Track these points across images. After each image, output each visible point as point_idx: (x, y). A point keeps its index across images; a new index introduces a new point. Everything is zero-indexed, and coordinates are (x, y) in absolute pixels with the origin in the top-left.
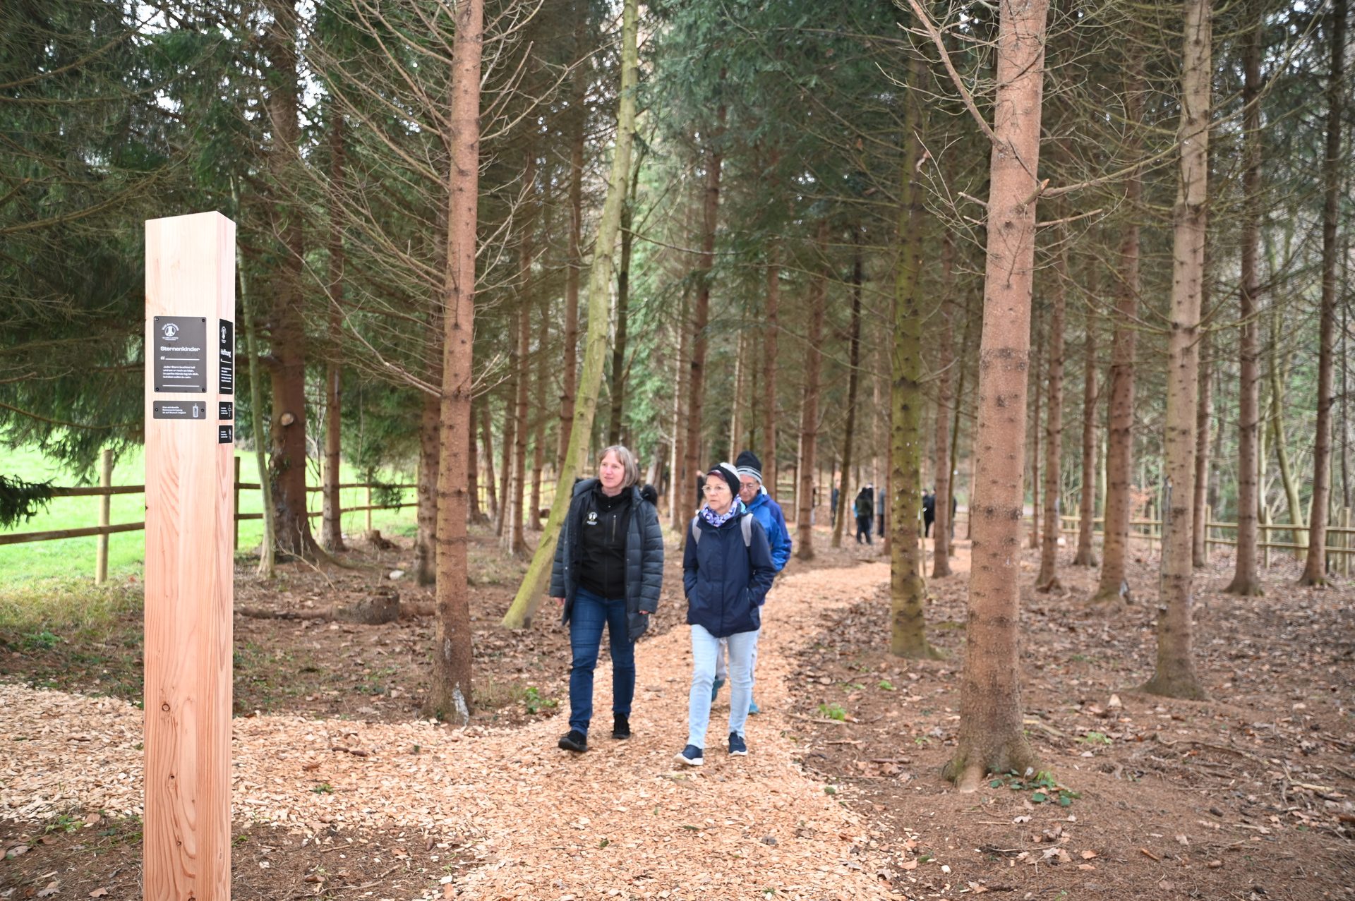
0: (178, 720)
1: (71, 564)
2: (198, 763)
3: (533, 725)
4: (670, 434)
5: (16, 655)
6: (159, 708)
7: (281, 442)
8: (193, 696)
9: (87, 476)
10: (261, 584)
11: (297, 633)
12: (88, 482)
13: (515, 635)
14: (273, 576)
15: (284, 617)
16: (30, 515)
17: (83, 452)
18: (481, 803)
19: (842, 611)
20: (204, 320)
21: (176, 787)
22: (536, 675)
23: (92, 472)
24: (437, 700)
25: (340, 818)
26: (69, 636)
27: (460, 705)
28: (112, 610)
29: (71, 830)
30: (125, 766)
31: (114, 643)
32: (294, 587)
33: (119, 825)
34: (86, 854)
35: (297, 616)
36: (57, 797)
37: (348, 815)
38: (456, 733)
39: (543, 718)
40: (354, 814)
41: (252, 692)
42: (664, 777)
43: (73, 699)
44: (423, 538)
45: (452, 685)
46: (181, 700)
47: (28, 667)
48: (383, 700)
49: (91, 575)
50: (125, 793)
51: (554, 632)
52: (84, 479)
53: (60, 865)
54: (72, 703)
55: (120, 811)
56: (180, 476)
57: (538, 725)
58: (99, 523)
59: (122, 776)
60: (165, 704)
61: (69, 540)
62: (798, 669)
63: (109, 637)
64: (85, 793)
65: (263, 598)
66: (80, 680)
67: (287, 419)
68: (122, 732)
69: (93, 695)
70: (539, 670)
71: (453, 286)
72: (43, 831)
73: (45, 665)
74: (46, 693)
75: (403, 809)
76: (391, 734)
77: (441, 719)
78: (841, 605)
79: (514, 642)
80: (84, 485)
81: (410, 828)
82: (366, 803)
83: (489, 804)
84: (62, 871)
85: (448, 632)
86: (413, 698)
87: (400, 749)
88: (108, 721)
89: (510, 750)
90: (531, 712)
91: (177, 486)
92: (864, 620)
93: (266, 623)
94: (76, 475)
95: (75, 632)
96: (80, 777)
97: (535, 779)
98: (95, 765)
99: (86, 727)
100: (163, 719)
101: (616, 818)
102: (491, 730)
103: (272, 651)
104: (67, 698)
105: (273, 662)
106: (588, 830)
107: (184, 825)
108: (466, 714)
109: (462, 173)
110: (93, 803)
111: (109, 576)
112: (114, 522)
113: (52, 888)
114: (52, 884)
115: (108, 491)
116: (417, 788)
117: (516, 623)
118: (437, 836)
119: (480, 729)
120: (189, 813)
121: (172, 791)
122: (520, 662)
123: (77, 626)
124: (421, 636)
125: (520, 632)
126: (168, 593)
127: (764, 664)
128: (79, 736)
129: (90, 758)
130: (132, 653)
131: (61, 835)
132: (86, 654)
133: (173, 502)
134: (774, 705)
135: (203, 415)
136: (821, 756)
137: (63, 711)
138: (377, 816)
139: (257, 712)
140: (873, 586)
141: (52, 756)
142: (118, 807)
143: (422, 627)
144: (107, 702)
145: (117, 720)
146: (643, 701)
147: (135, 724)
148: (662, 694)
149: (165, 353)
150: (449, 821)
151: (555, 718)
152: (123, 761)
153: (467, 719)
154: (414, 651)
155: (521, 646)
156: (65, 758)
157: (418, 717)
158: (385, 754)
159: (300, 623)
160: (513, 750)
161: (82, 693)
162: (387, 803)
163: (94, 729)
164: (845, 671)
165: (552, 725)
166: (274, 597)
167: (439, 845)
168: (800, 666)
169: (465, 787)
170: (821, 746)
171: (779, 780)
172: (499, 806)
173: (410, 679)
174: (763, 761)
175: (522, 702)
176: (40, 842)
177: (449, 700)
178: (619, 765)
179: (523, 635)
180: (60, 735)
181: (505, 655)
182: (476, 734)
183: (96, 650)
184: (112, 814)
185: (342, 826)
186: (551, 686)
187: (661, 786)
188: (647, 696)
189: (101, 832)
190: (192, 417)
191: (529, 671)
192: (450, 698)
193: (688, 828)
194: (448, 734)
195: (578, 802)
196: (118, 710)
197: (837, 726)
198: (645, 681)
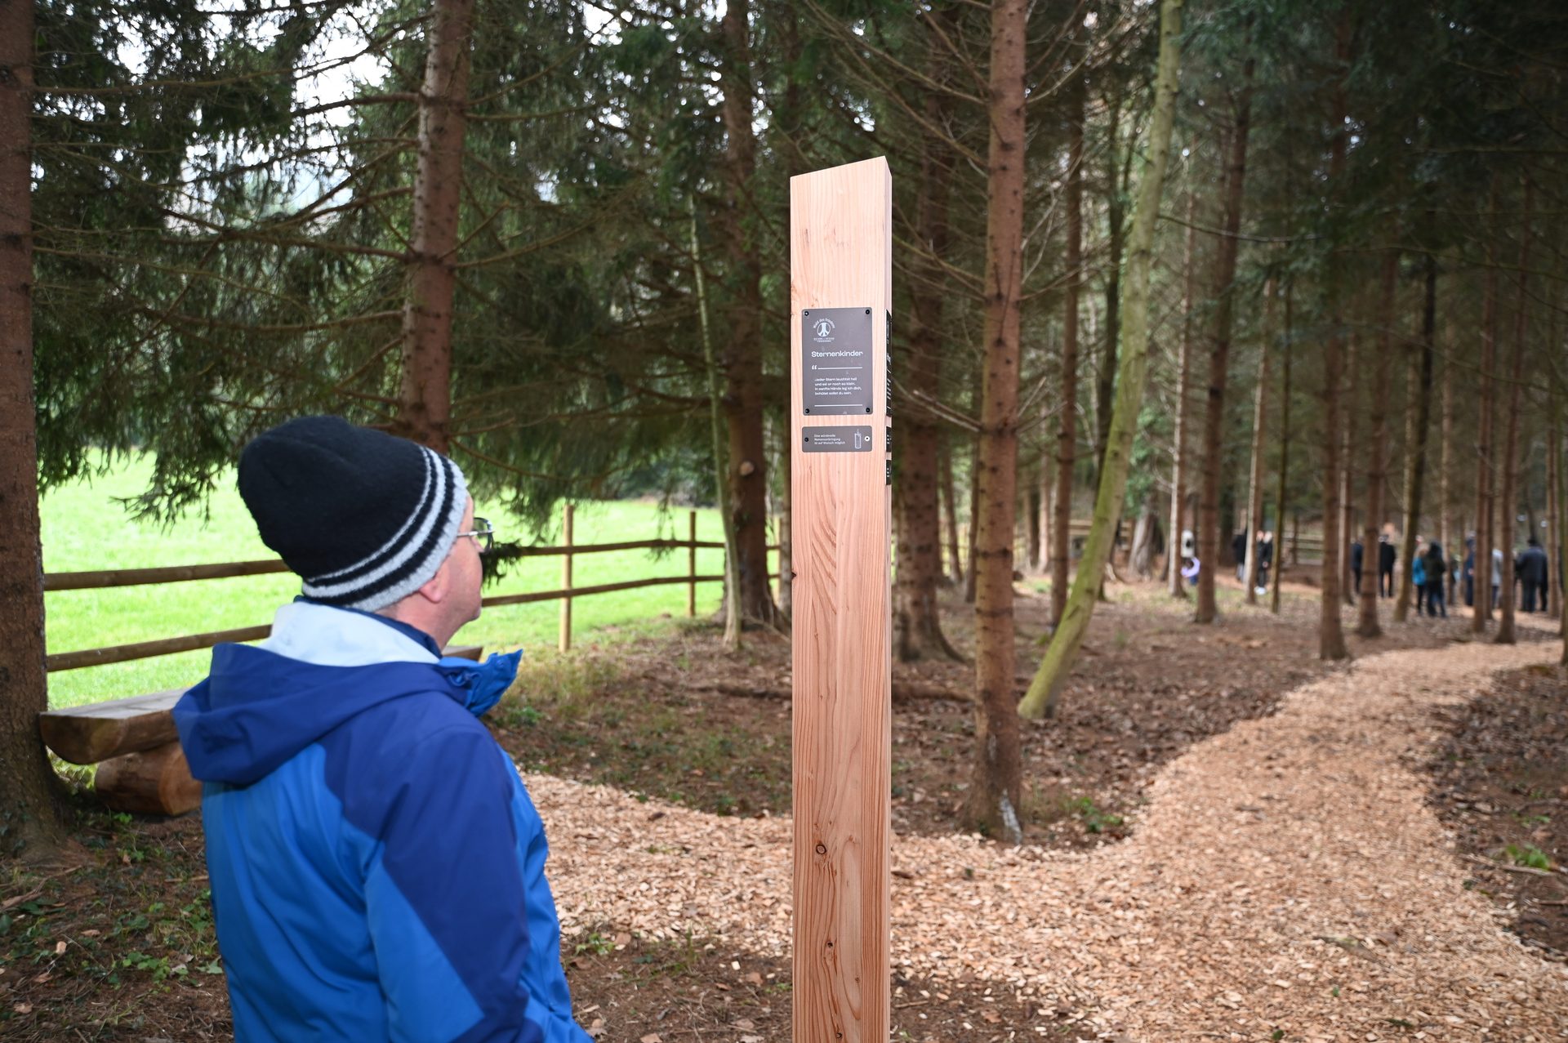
0: (837, 867)
1: (531, 630)
2: (863, 928)
3: (1102, 850)
4: (1169, 478)
5: (503, 732)
6: (812, 849)
7: (739, 493)
8: (856, 836)
9: (543, 535)
10: (728, 656)
11: (781, 715)
12: (543, 540)
13: (1037, 728)
14: (741, 647)
15: (761, 696)
17: (536, 509)
18: (1080, 956)
19: (1460, 708)
20: (868, 312)
21: (835, 958)
22: (1080, 780)
23: (547, 530)
24: (980, 810)
25: (907, 962)
26: (550, 712)
27: (1010, 817)
28: (587, 683)
29: (603, 952)
30: (644, 874)
31: (595, 720)
32: (764, 661)
33: (655, 950)
34: (625, 985)
35: (776, 695)
36: (580, 909)
37: (915, 959)
38: (1010, 853)
39: (1113, 840)
40: (923, 958)
42: (1327, 940)
43: (569, 786)
45: (999, 793)
46: (841, 840)
47: (517, 747)
48: (905, 804)
49: (554, 643)
50: (651, 909)
51: (1080, 724)
52: (540, 538)
53: (600, 997)
54: (569, 792)
55: (650, 932)
56: (838, 530)
57: (1108, 849)
58: (562, 586)
59: (644, 886)
60: (820, 844)
61: (523, 606)
62: (1438, 791)
63: (589, 714)
64: (608, 906)
65: (734, 672)
66: (569, 765)
67: (746, 468)
68: (628, 830)
69: (587, 782)
70: (1081, 774)
71: (995, 291)
72: (573, 951)
73: (533, 745)
74: (540, 778)
75: (981, 956)
76: (932, 850)
77: (987, 835)
78: (1454, 700)
79: (1037, 736)
80: (540, 545)
81: (997, 984)
82: (933, 944)
83: (1090, 959)
84: (604, 1005)
85: (992, 727)
86: (941, 804)
87: (949, 871)
88: (610, 816)
89: (1088, 883)
90: (1093, 830)
91: (834, 545)
92: (1497, 721)
93: (744, 701)
95: (555, 707)
96: (599, 886)
97: (1138, 927)
98: (612, 871)
99: (590, 821)
100: (818, 865)
101: (1279, 998)
102: (1053, 853)
103: (760, 735)
104: (562, 785)
105: (765, 749)
106: (1243, 1011)
107: (846, 1012)
108: (1017, 829)
110: (620, 919)
111: (573, 644)
112: (577, 583)
113: (597, 1028)
114: (596, 1022)
115: (570, 550)
116: (991, 928)
117: (1035, 712)
118: (1033, 998)
119: (1038, 850)
120: (852, 996)
121: (830, 963)
122: (1054, 762)
123: (555, 700)
124: (924, 723)
125: (1041, 722)
126: (823, 693)
127: (1385, 779)
128: (585, 832)
129: (604, 862)
130: (616, 734)
131: (593, 958)
132: (572, 734)
133: (829, 568)
134: (1429, 840)
135: (867, 447)
136: (1540, 923)
137: (561, 801)
138: (950, 963)
139: (766, 812)
140: (1483, 674)
141: (565, 857)
142: (648, 926)
143: (921, 714)
144: (604, 792)
145: (621, 814)
146: (1238, 824)
147: (640, 820)
148: (1261, 815)
149: (817, 361)
150: (1044, 978)
151: (1127, 840)
152: (640, 868)
153: (1019, 836)
154: (921, 743)
155: (1048, 743)
156: (578, 859)
157: (957, 830)
158: (933, 877)
159: (781, 703)
160: (1092, 883)
161: (575, 779)
162: (960, 946)
163: (599, 824)
164: (1508, 795)
165: (1126, 851)
166: (745, 671)
167: (1041, 1012)
168: (1438, 785)
169: (1049, 931)
170: (1532, 905)
171: (1496, 957)
172: (1104, 961)
173: (928, 778)
174: (1458, 925)
175: (1077, 816)
176: (574, 965)
177: (995, 810)
178: (1249, 916)
179: (1046, 727)
180: (565, 831)
181: (1033, 753)
182: (1035, 857)
183: (580, 729)
184: (643, 935)
185: (910, 973)
186: (1105, 797)
187: (1324, 952)
188: (1243, 817)
189: (636, 958)
190: (853, 450)
191: (1069, 775)
192: (997, 808)
193: (1396, 1024)
194: (1001, 856)
195: (1212, 967)
196: (617, 802)
197: (1541, 878)
198: (1232, 796)
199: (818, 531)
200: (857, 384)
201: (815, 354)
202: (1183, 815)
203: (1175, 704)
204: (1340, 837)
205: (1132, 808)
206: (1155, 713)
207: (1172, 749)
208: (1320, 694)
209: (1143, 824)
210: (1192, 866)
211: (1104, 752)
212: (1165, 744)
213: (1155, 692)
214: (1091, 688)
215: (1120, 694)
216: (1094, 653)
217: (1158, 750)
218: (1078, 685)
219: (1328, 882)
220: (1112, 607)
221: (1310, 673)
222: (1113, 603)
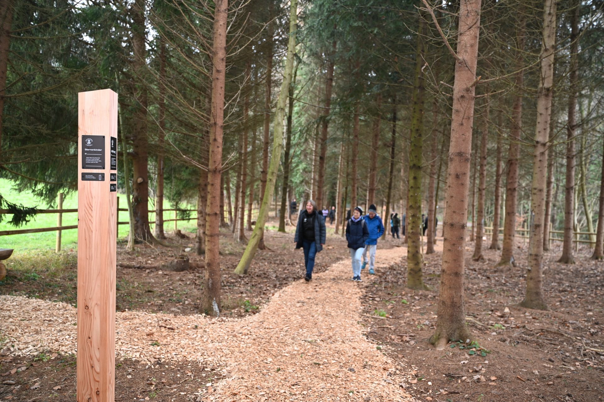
0: (92, 313)
1: (45, 243)
2: (101, 332)
3: (248, 317)
5: (21, 283)
6: (84, 308)
7: (137, 190)
8: (99, 303)
9: (52, 204)
10: (128, 253)
11: (144, 275)
12: (52, 207)
13: (240, 277)
14: (134, 249)
15: (138, 268)
16: (27, 221)
17: (50, 194)
18: (224, 351)
19: (386, 268)
20: (104, 137)
21: (91, 342)
22: (249, 295)
23: (55, 203)
24: (205, 305)
25: (162, 357)
26: (44, 275)
27: (216, 307)
28: (63, 264)
29: (45, 360)
30: (69, 332)
31: (64, 278)
32: (143, 255)
33: (66, 358)
34: (52, 371)
35: (144, 268)
36: (39, 346)
37: (166, 355)
38: (214, 320)
39: (252, 314)
40: (169, 355)
41: (124, 301)
42: (305, 341)
43: (46, 303)
44: (200, 234)
45: (212, 299)
46: (93, 304)
47: (26, 289)
48: (182, 305)
49: (54, 248)
50: (69, 344)
51: (257, 276)
53: (40, 375)
54: (45, 305)
55: (66, 352)
56: (93, 206)
57: (250, 317)
58: (58, 225)
59: (67, 337)
60: (86, 306)
61: (44, 233)
63: (61, 276)
64: (51, 344)
65: (129, 259)
66: (49, 295)
67: (140, 180)
68: (67, 317)
69: (55, 301)
70: (251, 293)
71: (214, 122)
72: (33, 360)
73: (34, 288)
74: (34, 300)
75: (190, 353)
76: (185, 320)
77: (207, 314)
78: (385, 266)
79: (240, 280)
80: (51, 209)
81: (193, 362)
82: (174, 350)
83: (228, 352)
84: (41, 378)
85: (210, 276)
86: (195, 304)
87: (189, 327)
88: (61, 313)
89: (237, 328)
90: (247, 311)
91: (92, 210)
92: (395, 272)
93: (130, 270)
94: (48, 204)
95: (47, 273)
96: (49, 337)
97: (248, 341)
98: (55, 332)
99: (52, 315)
100: (86, 313)
101: (284, 359)
102: (229, 319)
103: (133, 282)
104: (43, 302)
105: (133, 287)
106: (271, 364)
107: (95, 359)
108: (218, 312)
109: (218, 71)
110: (55, 349)
111: (62, 249)
112: (64, 225)
113: (36, 386)
114: (37, 384)
115: (61, 211)
116: (197, 344)
117: (240, 272)
118: (205, 365)
119: (224, 318)
120: (97, 354)
121: (89, 344)
122: (242, 289)
123: (48, 270)
124: (199, 277)
125: (242, 276)
126: (88, 257)
127: (350, 291)
128: (48, 319)
129: (53, 329)
130: (71, 283)
131: (41, 362)
132: (52, 283)
133: (90, 217)
134: (354, 309)
135: (103, 179)
136: (375, 333)
137: (41, 308)
138: (178, 356)
139: (127, 310)
140: (399, 257)
141: (37, 328)
142: (66, 350)
143: (199, 273)
144: (61, 304)
145: (65, 312)
146: (296, 307)
147: (73, 314)
148: (305, 304)
149: (87, 152)
150: (210, 359)
151: (257, 314)
152: (68, 330)
153: (218, 314)
154: (195, 284)
155: (243, 282)
156: (42, 329)
157: (197, 313)
158: (182, 329)
159: (145, 271)
160: (239, 328)
161: (50, 300)
162: (183, 350)
163: (55, 316)
164: (386, 295)
165: (256, 317)
166: (134, 259)
167: (206, 369)
168: (366, 293)
169: (217, 344)
170: (375, 328)
171: (356, 343)
172: (232, 352)
173: (194, 296)
174: (349, 334)
175: (243, 307)
176: (32, 365)
177: (210, 305)
178: (286, 335)
179: (244, 277)
180: (40, 318)
181: (236, 286)
182: (223, 320)
183: (56, 281)
184: (63, 353)
185: (163, 360)
186: (256, 300)
187: (304, 345)
188: (298, 305)
189: (58, 361)
190: (98, 180)
191: (246, 293)
192: (211, 304)
193: (316, 364)
194: (210, 321)
195: (267, 351)
196: (65, 308)
197: (382, 319)
198: (298, 298)
199: (87, 206)
200: (100, 159)
201: (86, 150)
202: (279, 304)
203: (294, 269)
204: (327, 310)
205: (263, 303)
206: (286, 271)
207: (286, 283)
208: (343, 264)
209: (265, 309)
210: (274, 321)
211: (262, 285)
212: (285, 282)
213: (289, 264)
214: (266, 264)
215: (276, 265)
216: (273, 251)
217: (281, 284)
218: (262, 263)
219: (316, 324)
220: (287, 235)
221: (344, 257)
222: (288, 233)
